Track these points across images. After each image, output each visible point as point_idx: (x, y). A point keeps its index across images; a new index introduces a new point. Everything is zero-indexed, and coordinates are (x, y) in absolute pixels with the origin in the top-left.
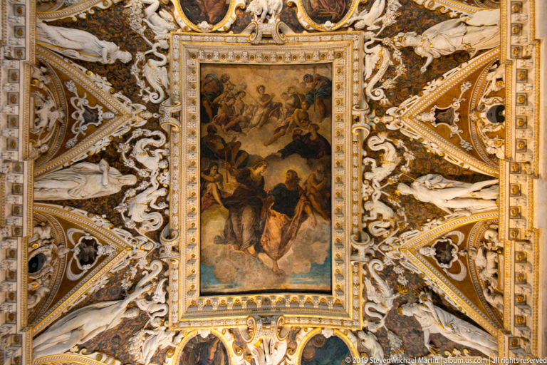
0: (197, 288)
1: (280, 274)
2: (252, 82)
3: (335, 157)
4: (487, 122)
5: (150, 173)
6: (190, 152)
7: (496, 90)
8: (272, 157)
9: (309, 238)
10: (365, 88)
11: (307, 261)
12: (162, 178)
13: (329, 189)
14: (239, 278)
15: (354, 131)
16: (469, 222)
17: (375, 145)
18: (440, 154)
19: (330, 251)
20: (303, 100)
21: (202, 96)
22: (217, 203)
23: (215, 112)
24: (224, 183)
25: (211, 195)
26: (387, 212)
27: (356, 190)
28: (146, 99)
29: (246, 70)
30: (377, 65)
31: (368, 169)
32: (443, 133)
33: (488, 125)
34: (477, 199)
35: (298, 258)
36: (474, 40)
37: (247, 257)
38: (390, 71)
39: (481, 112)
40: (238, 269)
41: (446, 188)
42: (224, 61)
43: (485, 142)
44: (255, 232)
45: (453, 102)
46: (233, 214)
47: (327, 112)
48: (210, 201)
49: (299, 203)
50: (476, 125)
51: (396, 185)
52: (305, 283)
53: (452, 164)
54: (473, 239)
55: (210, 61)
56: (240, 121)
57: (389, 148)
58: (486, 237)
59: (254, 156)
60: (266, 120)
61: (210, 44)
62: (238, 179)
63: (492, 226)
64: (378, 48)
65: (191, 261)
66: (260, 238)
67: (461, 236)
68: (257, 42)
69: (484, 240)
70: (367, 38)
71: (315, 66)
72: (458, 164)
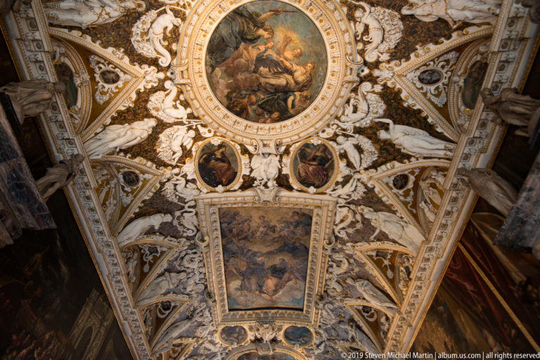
2: (255, 214)
5: (194, 270)
11: (290, 297)
12: (201, 270)
17: (337, 258)
22: (236, 274)
25: (231, 271)
28: (185, 235)
30: (344, 217)
31: (331, 267)
35: (285, 296)
38: (352, 224)
46: (245, 279)
48: (231, 274)
57: (345, 261)
62: (248, 263)
64: (346, 209)
70: (339, 202)
71: (301, 209)
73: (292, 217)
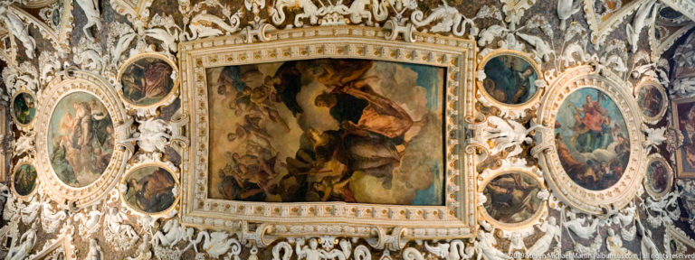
0: (437, 209)
1: (428, 118)
2: (225, 146)
8: (302, 123)
9: (391, 86)
10: (231, 33)
11: (415, 89)
12: (328, 246)
13: (333, 62)
14: (429, 163)
15: (267, 39)
19: (404, 64)
20: (242, 94)
21: (237, 199)
22: (349, 183)
23: (254, 186)
24: (332, 174)
27: (334, 31)
29: (214, 154)
30: (207, 25)
31: (306, 21)
35: (411, 98)
37: (408, 154)
40: (420, 164)
42: (206, 173)
44: (380, 143)
46: (360, 167)
47: (253, 69)
49: (351, 93)
52: (437, 94)
55: (206, 187)
56: (264, 159)
59: (302, 143)
60: (262, 132)
61: (189, 187)
62: (327, 159)
65: (408, 215)
66: (388, 138)
68: (187, 141)
70: (183, 39)
71: (210, 85)
73: (227, 94)
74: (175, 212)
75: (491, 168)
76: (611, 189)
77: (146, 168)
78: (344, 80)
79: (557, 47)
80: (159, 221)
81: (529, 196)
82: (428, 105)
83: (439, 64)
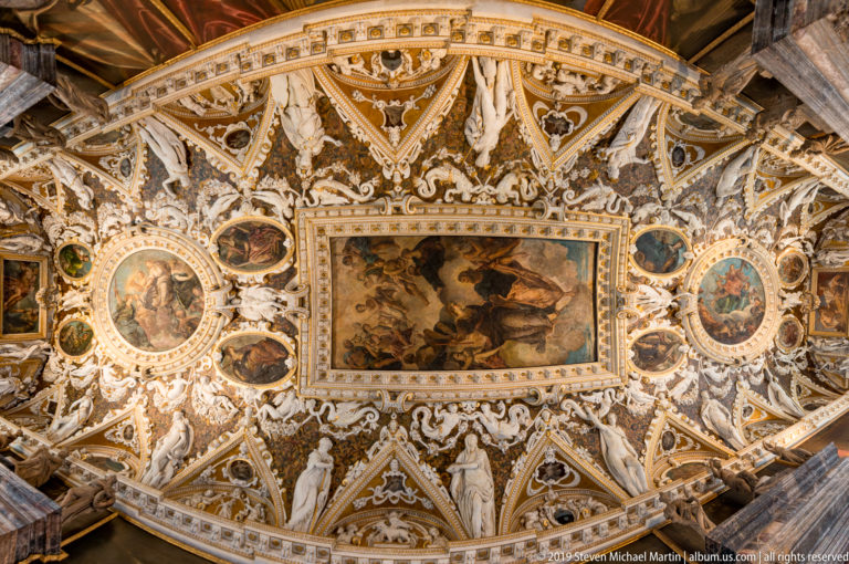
0: (590, 365)
1: (578, 289)
2: (352, 317)
3: (443, 231)
4: (400, 69)
5: (463, 421)
6: (437, 382)
7: (362, 62)
8: (443, 297)
9: (540, 259)
10: (360, 203)
11: (565, 263)
12: (469, 409)
13: (482, 239)
14: (581, 327)
15: (412, 212)
16: (523, 93)
17: (429, 189)
18: (440, 120)
19: (554, 241)
20: (373, 265)
21: (370, 369)
22: (498, 352)
23: (388, 356)
24: (475, 346)
25: (488, 359)
26: (510, 180)
27: (484, 211)
28: (375, 425)
29: (338, 323)
30: (332, 192)
31: (458, 197)
32: (413, 118)
33: (404, 68)
34: (496, 82)
35: (561, 272)
36: (304, 95)
37: (559, 321)
38: (339, 178)
39: (389, 77)
40: (571, 330)
41: (482, 115)
42: (329, 343)
43: (425, 71)
45: (378, 109)
46: (512, 336)
47: (388, 241)
48: (496, 359)
49: (498, 269)
50: (404, 81)
51: (478, 168)
52: (587, 266)
53: (453, 108)
54: (542, 92)
55: (329, 358)
56: (399, 330)
57: (432, 175)
58: (541, 78)
59: (441, 315)
60: (397, 303)
61: (310, 358)
62: (469, 332)
63: (529, 69)
64: (313, 193)
65: (563, 374)
66: (539, 309)
67: (539, 105)
68: (307, 312)
69: (545, 81)
70: (302, 204)
71: (334, 255)
72: (452, 101)
73: (354, 265)
74: (289, 383)
75: (639, 328)
76: (743, 344)
77: (249, 337)
78: (491, 257)
79: (708, 223)
80: (267, 394)
81: (671, 350)
82: (579, 277)
83: (591, 239)
